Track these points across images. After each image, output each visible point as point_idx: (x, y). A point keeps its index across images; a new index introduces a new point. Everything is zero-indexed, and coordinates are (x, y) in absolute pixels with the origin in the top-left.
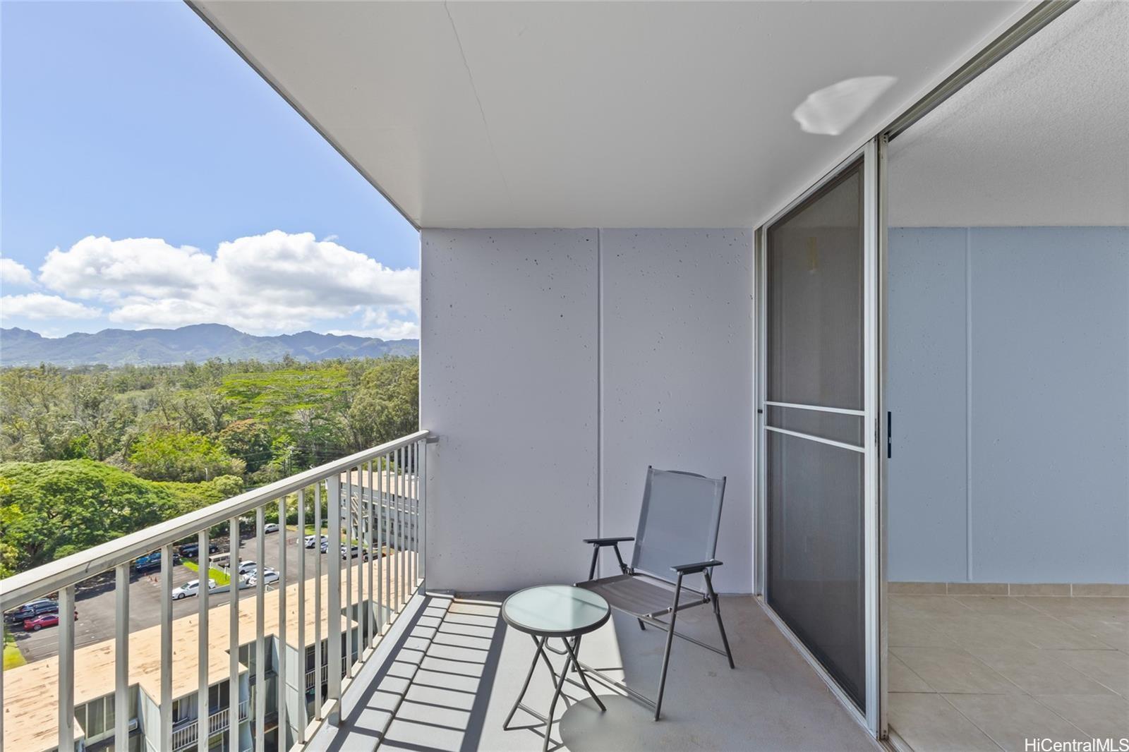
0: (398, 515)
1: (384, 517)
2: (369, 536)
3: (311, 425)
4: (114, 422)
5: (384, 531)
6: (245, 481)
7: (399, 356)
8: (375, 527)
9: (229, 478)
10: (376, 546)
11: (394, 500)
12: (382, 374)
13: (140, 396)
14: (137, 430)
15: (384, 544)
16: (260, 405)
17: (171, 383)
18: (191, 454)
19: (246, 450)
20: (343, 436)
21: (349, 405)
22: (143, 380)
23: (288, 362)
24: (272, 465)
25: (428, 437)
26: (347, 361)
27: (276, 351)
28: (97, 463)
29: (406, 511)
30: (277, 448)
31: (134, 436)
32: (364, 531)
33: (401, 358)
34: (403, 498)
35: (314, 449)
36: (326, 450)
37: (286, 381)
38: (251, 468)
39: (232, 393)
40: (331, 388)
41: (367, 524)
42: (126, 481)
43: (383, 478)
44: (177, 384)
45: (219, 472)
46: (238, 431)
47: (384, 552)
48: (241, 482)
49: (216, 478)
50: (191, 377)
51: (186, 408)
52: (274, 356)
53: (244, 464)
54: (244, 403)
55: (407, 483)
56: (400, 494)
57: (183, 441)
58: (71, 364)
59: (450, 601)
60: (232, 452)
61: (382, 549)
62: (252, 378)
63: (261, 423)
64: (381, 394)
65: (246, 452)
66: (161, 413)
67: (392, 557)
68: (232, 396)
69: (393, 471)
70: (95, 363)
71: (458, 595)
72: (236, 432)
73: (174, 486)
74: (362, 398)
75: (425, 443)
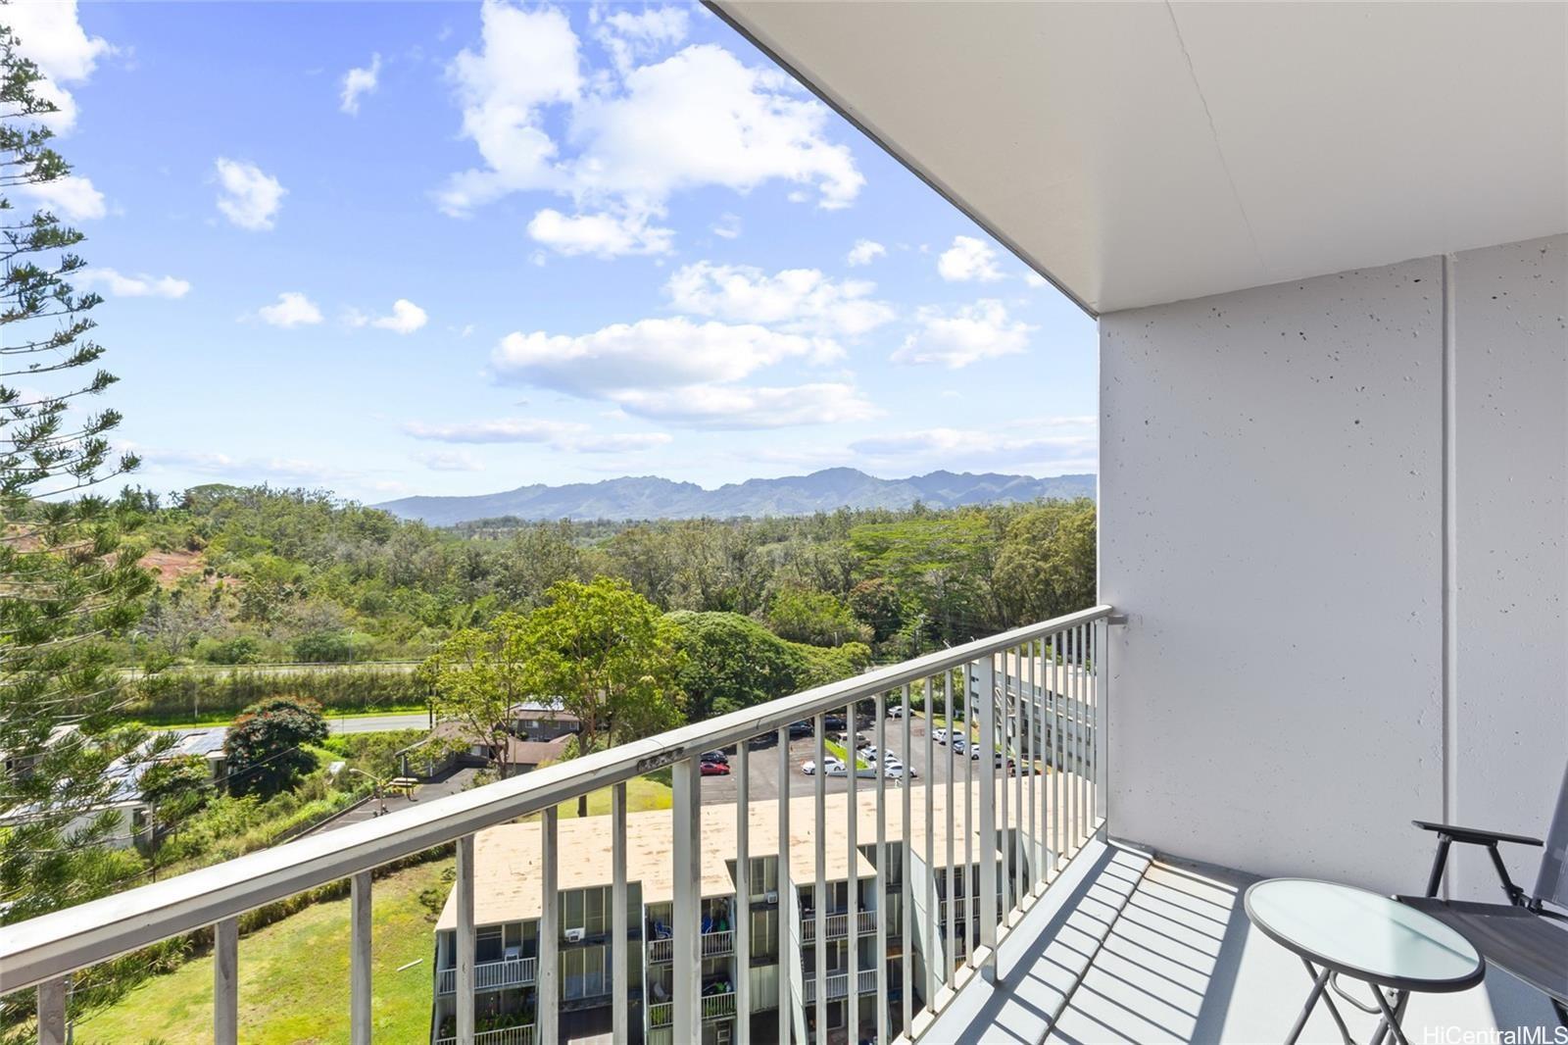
0: (1058, 722)
1: (1036, 721)
2: (1016, 742)
3: (945, 588)
4: (756, 576)
5: (1037, 739)
6: (873, 651)
7: (1058, 499)
8: (1025, 731)
9: (857, 646)
10: (1026, 758)
11: (1051, 699)
12: (1034, 524)
13: (777, 549)
14: (774, 586)
15: (1038, 757)
16: (888, 561)
17: (803, 535)
18: (821, 615)
19: (874, 615)
20: (983, 606)
21: (991, 565)
22: (779, 532)
23: (919, 509)
24: (902, 636)
25: (1110, 615)
26: (989, 507)
27: (905, 497)
28: (742, 617)
29: (1070, 718)
30: (908, 615)
31: (772, 591)
32: (1010, 734)
33: (1060, 502)
34: (1065, 698)
35: (948, 620)
36: (963, 624)
37: (915, 533)
38: (879, 637)
39: (860, 547)
40: (969, 543)
41: (1014, 726)
42: (767, 638)
43: (1035, 666)
44: (809, 536)
45: (849, 638)
46: (867, 592)
47: (1037, 768)
48: (869, 651)
49: (845, 644)
50: (820, 528)
51: (817, 562)
52: (902, 503)
53: (873, 633)
54: (872, 559)
55: (1070, 677)
56: (1061, 691)
57: (814, 600)
58: (724, 516)
59: (1147, 862)
60: (861, 616)
61: (1034, 763)
62: (880, 531)
63: (890, 584)
64: (1033, 553)
65: (874, 617)
66: (795, 568)
67: (1050, 778)
68: (861, 550)
69: (1050, 659)
70: (740, 515)
71: (1158, 856)
72: (864, 593)
73: (806, 649)
74: (1008, 556)
75: (1106, 624)
